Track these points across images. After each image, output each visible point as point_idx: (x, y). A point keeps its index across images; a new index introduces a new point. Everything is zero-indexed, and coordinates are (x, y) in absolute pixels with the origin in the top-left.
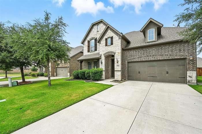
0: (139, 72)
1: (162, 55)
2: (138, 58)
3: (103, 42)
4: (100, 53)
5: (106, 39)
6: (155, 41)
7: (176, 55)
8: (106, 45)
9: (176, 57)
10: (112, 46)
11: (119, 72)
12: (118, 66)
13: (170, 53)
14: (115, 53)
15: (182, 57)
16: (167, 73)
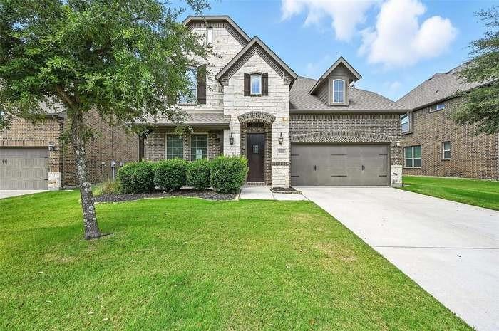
0: (315, 168)
1: (358, 135)
2: (315, 135)
3: (236, 81)
4: (226, 113)
5: (247, 77)
6: (346, 106)
7: (378, 137)
8: (247, 93)
9: (378, 141)
10: (265, 97)
11: (284, 167)
12: (281, 151)
13: (370, 131)
14: (273, 119)
15: (386, 141)
16: (363, 167)
